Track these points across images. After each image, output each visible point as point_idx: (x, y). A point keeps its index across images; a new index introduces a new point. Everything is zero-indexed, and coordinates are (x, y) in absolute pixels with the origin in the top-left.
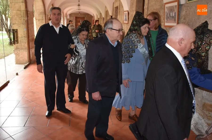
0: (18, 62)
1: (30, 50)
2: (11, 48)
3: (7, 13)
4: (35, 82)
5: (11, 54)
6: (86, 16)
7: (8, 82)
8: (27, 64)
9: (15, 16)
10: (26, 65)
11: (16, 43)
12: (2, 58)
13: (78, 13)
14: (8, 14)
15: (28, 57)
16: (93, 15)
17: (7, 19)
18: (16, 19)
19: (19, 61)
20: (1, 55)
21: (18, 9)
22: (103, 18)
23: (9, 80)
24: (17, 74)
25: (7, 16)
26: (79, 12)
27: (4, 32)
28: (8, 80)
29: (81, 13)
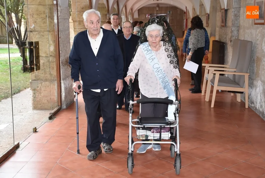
0: (38, 106)
1: (62, 81)
2: (27, 78)
3: (20, 10)
4: (69, 148)
5: (25, 89)
6: (171, 12)
7: (17, 147)
8: (55, 109)
9: (35, 16)
10: (53, 111)
11: (35, 69)
12: (8, 97)
13: (155, 6)
14: (22, 11)
15: (58, 97)
16: (185, 10)
17: (19, 22)
18: (35, 22)
19: (40, 104)
20: (7, 91)
21: (40, 2)
22: (207, 15)
23: (19, 143)
24: (35, 131)
25: (20, 14)
26: (158, 5)
27: (14, 46)
28: (16, 143)
29: (160, 6)
